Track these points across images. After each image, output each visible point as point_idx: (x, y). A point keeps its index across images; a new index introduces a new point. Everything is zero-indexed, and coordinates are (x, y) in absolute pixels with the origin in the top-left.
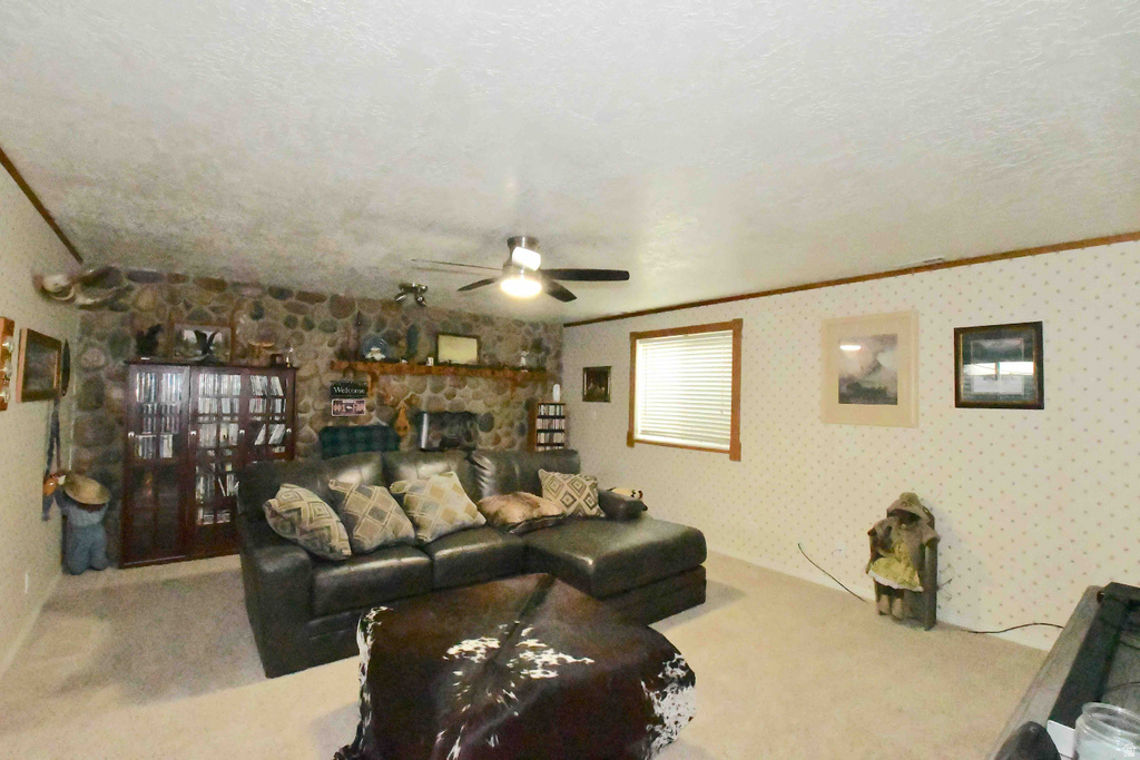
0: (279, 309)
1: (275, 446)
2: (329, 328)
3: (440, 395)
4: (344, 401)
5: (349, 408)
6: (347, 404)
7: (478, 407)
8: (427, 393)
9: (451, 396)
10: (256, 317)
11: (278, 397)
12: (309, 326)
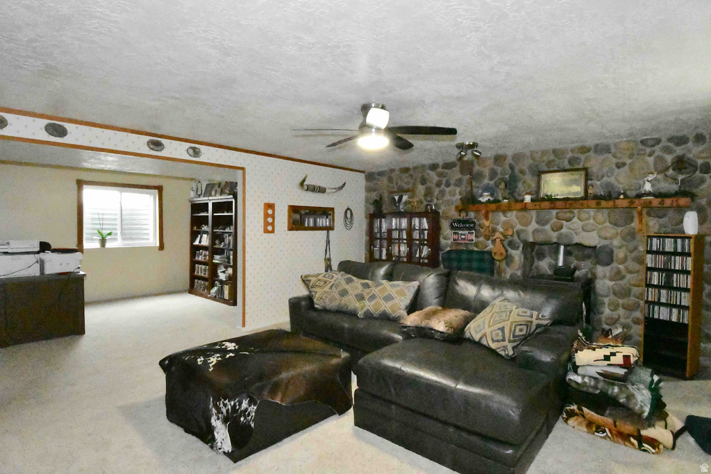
0: (433, 176)
1: (423, 258)
2: (459, 183)
3: (548, 227)
4: (460, 232)
5: (463, 237)
6: (461, 234)
7: (591, 239)
8: (534, 225)
9: (558, 228)
10: (422, 184)
11: (426, 230)
12: (448, 185)
